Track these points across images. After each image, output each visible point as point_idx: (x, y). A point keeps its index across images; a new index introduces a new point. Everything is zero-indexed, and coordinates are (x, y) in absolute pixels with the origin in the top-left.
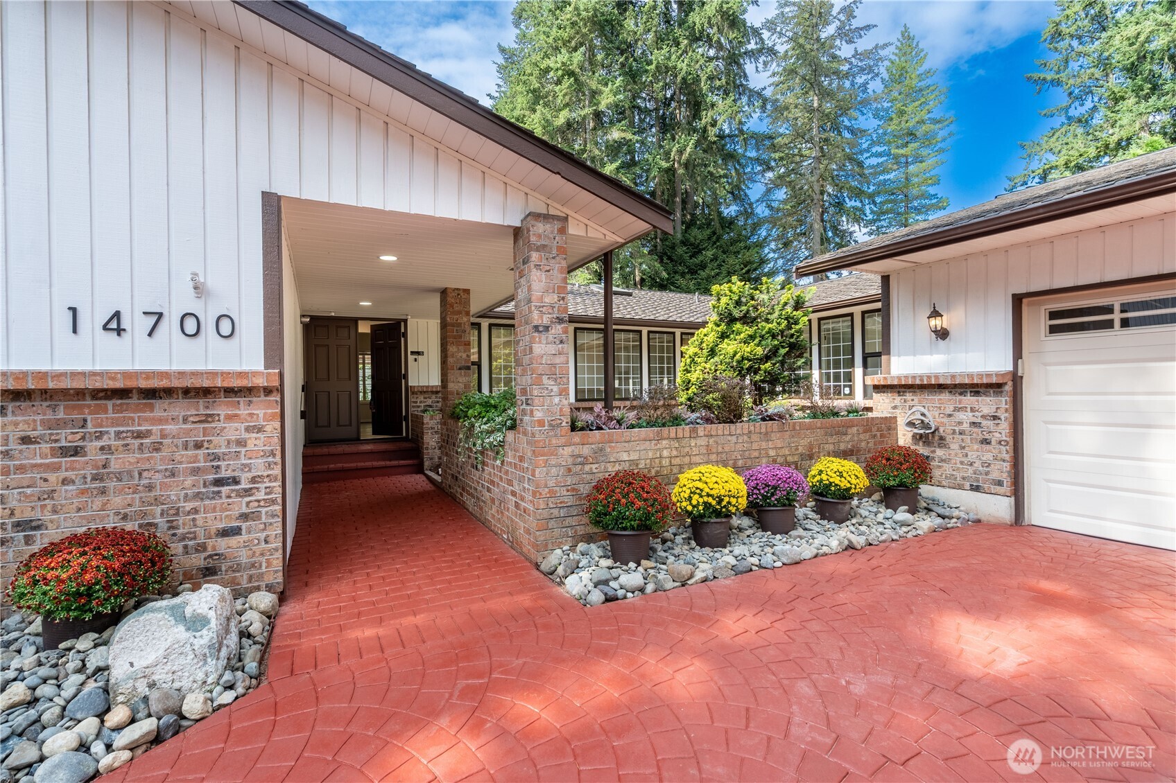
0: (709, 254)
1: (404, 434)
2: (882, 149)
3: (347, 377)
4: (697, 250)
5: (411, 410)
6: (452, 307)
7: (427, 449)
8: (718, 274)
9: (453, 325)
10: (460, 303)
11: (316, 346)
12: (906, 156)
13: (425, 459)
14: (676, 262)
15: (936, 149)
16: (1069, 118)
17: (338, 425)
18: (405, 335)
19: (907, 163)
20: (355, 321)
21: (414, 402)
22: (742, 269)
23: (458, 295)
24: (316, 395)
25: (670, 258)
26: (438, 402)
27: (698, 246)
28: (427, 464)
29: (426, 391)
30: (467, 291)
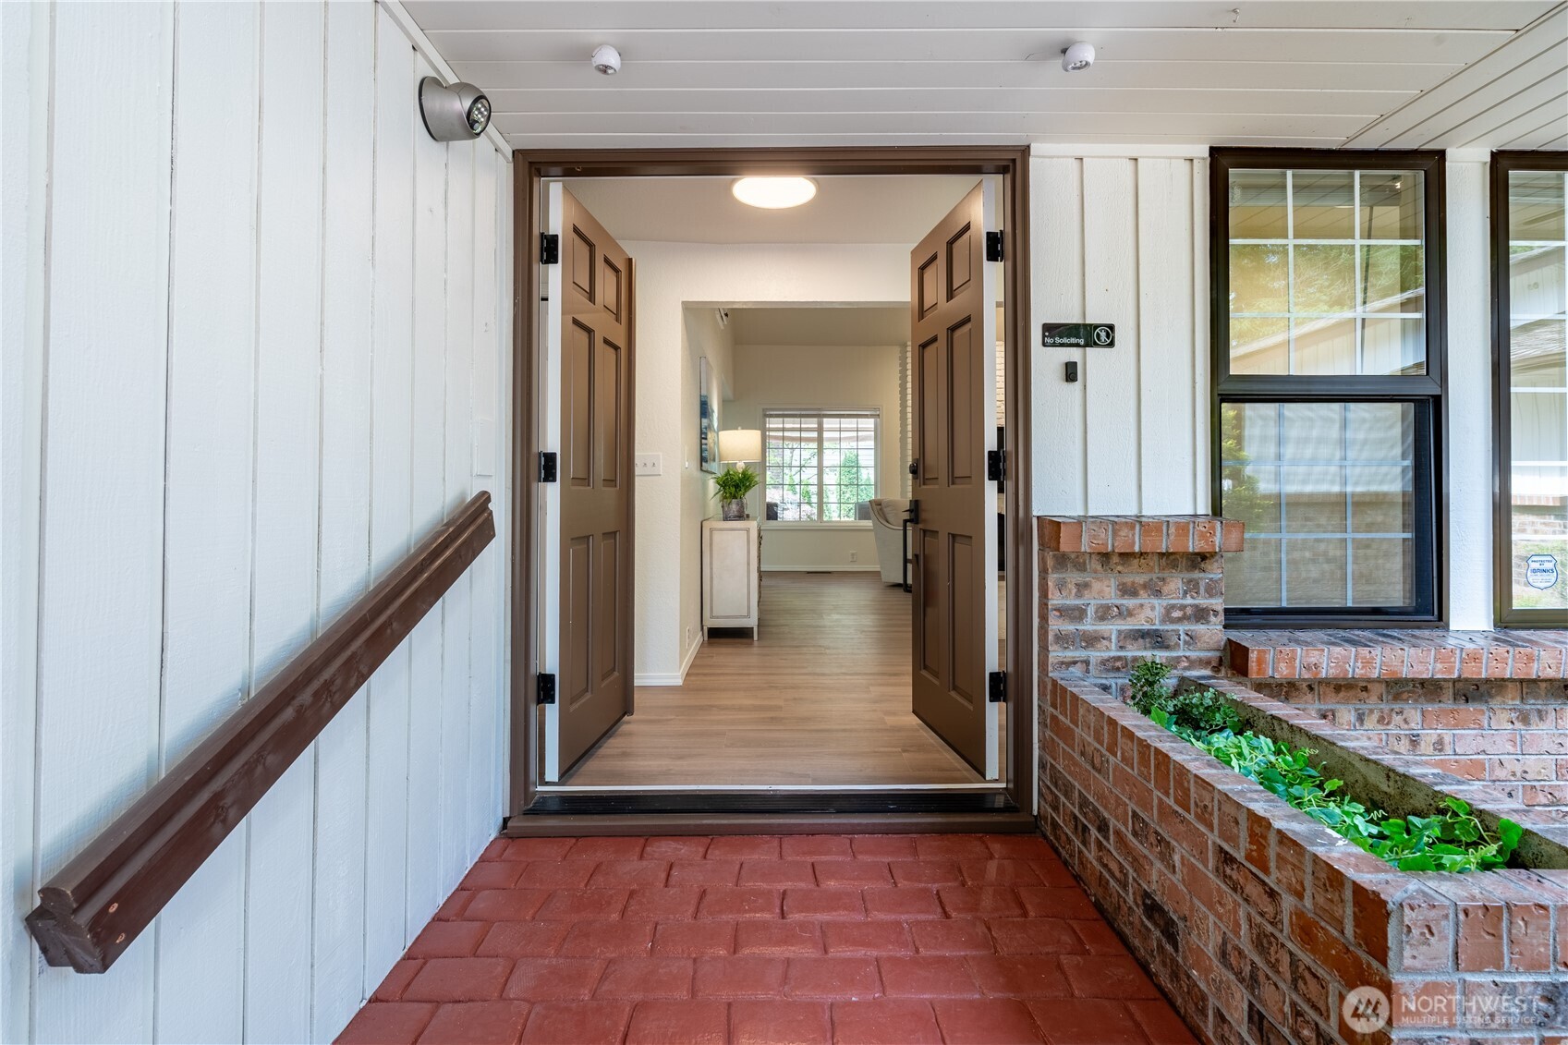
5: (1047, 656)
21: (1063, 613)
26: (1202, 616)
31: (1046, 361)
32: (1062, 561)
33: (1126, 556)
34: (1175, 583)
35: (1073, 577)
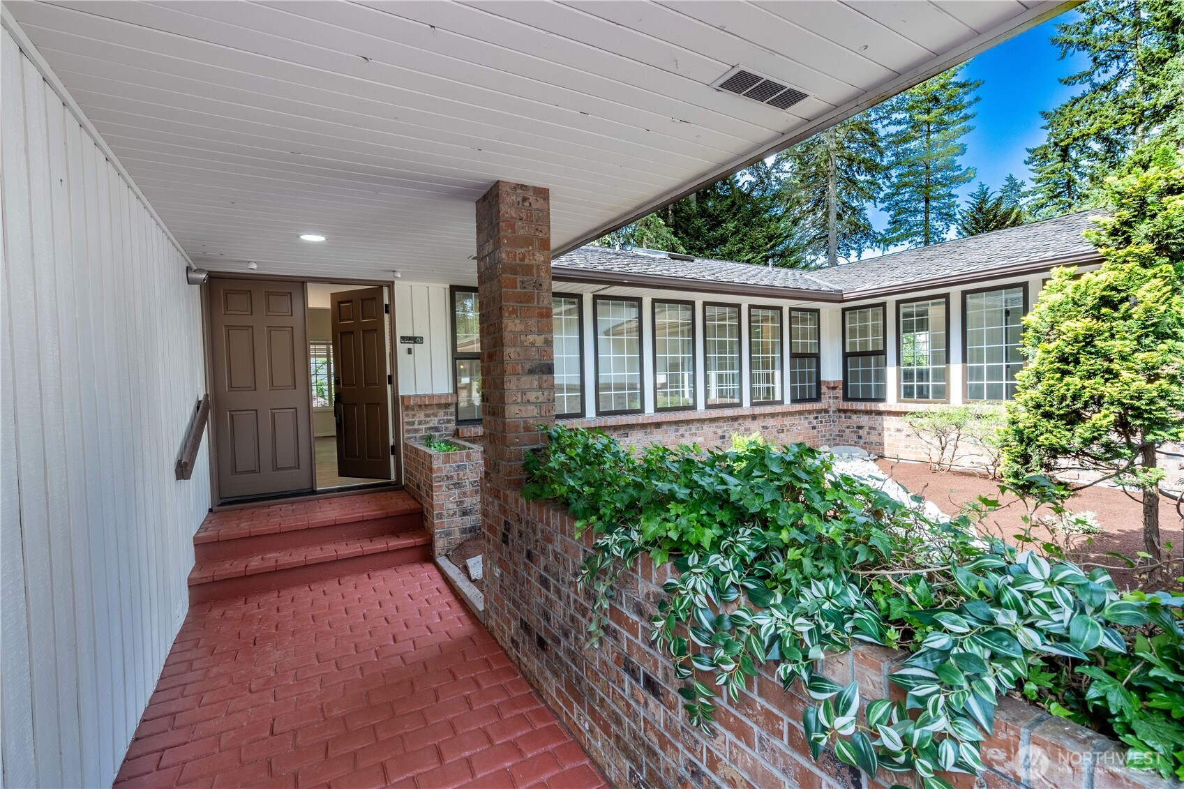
0: (731, 226)
1: (393, 477)
2: (902, 116)
3: (290, 382)
4: (716, 222)
5: (404, 436)
6: (512, 227)
7: (440, 516)
8: (739, 251)
9: (513, 270)
10: (529, 219)
11: (229, 327)
12: (928, 124)
13: (437, 536)
14: (692, 236)
15: (961, 115)
16: (1094, 85)
17: (276, 468)
18: (389, 309)
19: (929, 131)
20: (299, 285)
21: (409, 423)
22: (767, 244)
23: (525, 199)
24: (232, 417)
25: (685, 232)
26: (449, 421)
27: (717, 218)
28: (440, 544)
29: (427, 405)
30: (543, 193)
31: (401, 348)
32: (407, 408)
33: (426, 405)
34: (441, 412)
35: (411, 413)
